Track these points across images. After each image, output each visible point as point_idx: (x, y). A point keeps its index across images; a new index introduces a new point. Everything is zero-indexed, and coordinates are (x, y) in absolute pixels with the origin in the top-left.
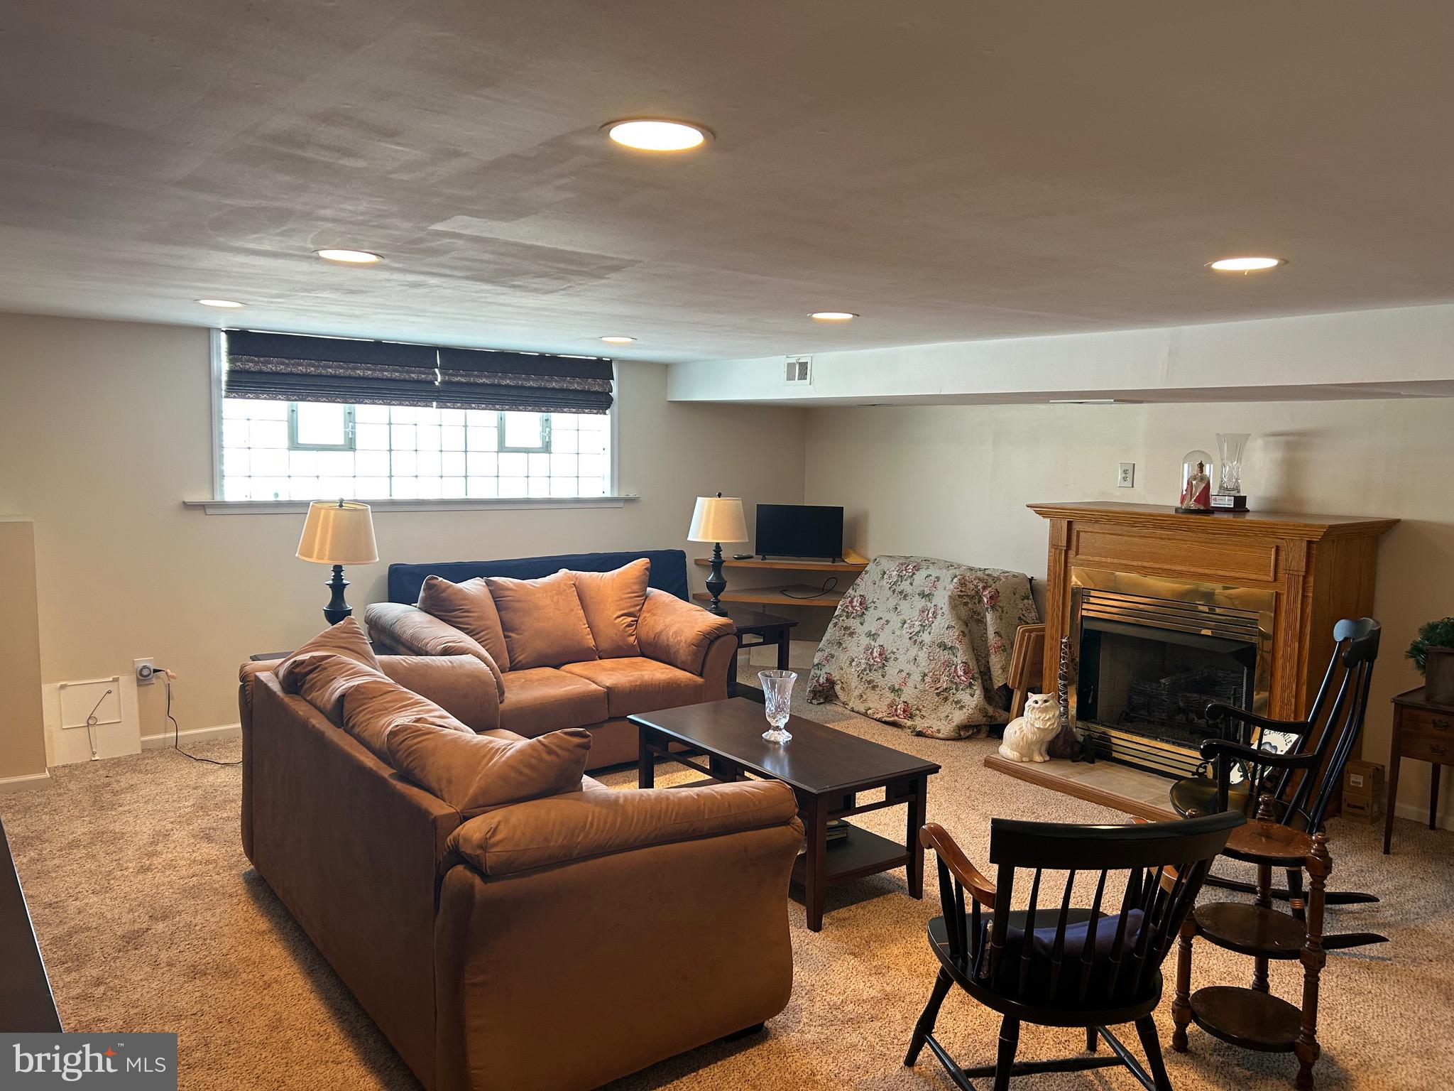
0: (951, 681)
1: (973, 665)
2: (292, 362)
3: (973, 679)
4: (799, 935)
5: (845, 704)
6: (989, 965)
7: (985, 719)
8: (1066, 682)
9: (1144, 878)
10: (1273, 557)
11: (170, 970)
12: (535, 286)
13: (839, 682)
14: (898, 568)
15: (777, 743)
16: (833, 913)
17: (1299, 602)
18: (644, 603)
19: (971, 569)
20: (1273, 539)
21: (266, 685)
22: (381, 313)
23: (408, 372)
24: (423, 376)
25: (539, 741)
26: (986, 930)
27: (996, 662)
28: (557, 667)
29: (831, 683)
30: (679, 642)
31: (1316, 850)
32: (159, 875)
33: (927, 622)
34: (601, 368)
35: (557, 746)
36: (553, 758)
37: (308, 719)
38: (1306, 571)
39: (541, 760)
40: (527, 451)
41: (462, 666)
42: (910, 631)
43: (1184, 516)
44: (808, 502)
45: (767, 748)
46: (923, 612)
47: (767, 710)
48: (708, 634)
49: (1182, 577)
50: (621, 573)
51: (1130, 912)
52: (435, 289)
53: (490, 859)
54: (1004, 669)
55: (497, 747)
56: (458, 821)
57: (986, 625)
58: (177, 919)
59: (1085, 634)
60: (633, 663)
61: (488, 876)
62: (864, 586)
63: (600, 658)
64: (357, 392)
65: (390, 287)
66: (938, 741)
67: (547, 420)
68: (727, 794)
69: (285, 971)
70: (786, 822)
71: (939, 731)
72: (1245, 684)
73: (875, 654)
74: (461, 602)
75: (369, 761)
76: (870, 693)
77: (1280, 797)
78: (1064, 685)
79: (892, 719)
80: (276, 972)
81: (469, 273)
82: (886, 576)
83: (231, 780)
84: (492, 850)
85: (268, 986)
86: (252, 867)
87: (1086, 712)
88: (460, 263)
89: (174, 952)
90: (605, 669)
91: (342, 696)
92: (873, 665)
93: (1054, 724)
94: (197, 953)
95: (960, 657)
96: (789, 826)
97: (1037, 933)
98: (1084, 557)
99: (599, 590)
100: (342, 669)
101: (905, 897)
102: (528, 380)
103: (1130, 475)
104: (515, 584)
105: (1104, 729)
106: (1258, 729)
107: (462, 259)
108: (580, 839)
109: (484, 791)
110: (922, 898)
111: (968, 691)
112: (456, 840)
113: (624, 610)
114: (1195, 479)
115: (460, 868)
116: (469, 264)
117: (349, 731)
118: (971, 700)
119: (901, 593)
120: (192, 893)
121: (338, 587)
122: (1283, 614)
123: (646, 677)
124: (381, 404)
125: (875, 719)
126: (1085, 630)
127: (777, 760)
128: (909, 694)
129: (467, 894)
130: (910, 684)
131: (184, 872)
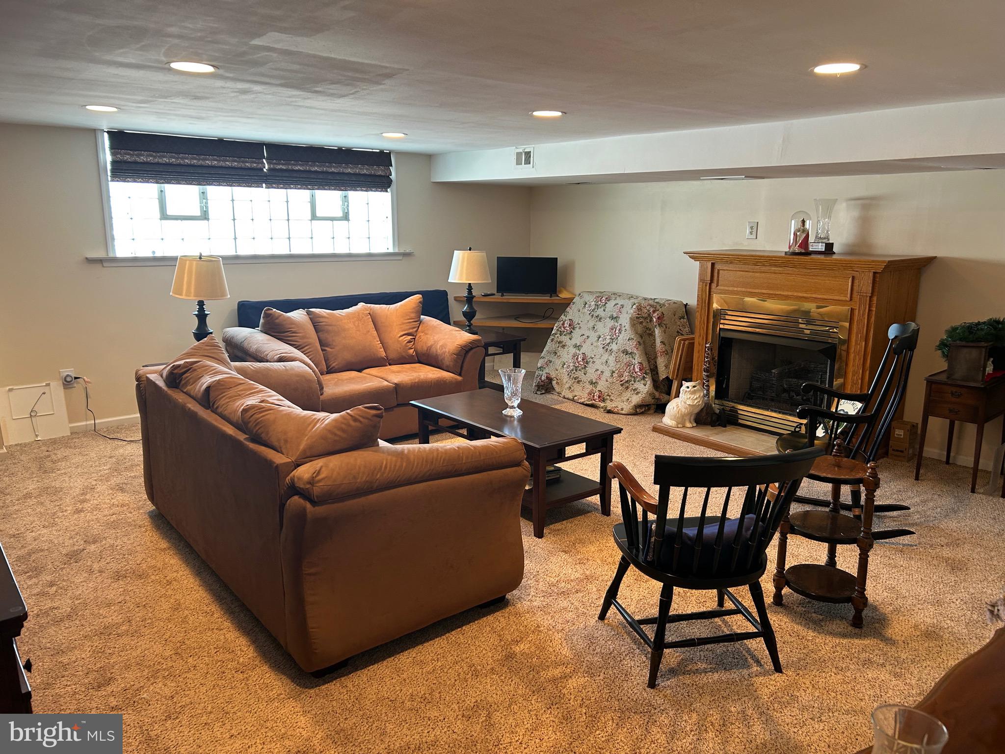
0: (631, 376)
1: (645, 364)
2: (158, 154)
3: (646, 373)
4: (528, 541)
5: (559, 393)
6: (654, 552)
7: (653, 400)
8: (708, 374)
9: (757, 493)
10: (850, 284)
11: (101, 575)
12: (331, 91)
13: (555, 379)
14: (595, 300)
15: (512, 417)
16: (551, 526)
17: (867, 314)
18: (419, 327)
19: (645, 299)
20: (851, 272)
21: (154, 382)
22: (220, 116)
23: (243, 162)
24: (255, 165)
25: (348, 413)
26: (651, 529)
27: (661, 362)
28: (360, 371)
29: (550, 379)
30: (444, 353)
31: (870, 473)
32: (89, 514)
33: (614, 336)
34: (382, 158)
35: (361, 416)
36: (358, 424)
37: (185, 404)
38: (872, 293)
39: (349, 425)
40: (332, 219)
41: (292, 369)
42: (603, 343)
43: (791, 257)
44: (533, 255)
45: (504, 421)
46: (612, 329)
47: (506, 395)
48: (464, 347)
49: (788, 299)
50: (402, 305)
51: (746, 516)
52: (259, 95)
53: (316, 490)
54: (667, 366)
55: (318, 418)
56: (293, 467)
57: (655, 337)
58: (104, 543)
59: (721, 341)
60: (412, 367)
61: (315, 502)
62: (572, 313)
63: (390, 365)
64: (208, 177)
65: (225, 93)
66: (622, 416)
67: (345, 197)
68: (478, 447)
69: (181, 573)
70: (518, 464)
71: (622, 409)
72: (828, 372)
73: (579, 359)
74: (290, 326)
75: (230, 430)
76: (576, 386)
77: (848, 444)
78: (707, 376)
79: (591, 402)
80: (175, 574)
81: (283, 81)
82: (587, 306)
83: (135, 452)
84: (317, 485)
85: (169, 583)
86: (154, 507)
87: (721, 393)
88: (276, 73)
89: (103, 563)
90: (394, 372)
91: (208, 388)
92: (578, 367)
93: (699, 401)
94: (119, 563)
95: (637, 359)
96: (520, 467)
97: (685, 530)
98: (722, 288)
99: (387, 317)
100: (207, 370)
101: (599, 515)
102: (331, 167)
103: (755, 230)
104: (328, 314)
105: (733, 404)
106: (836, 400)
107: (276, 69)
108: (378, 476)
109: (310, 447)
110: (610, 515)
111: (642, 382)
112: (292, 480)
113: (405, 331)
114: (799, 231)
115: (296, 498)
116: (282, 73)
117: (215, 411)
118: (644, 389)
119: (597, 317)
120: (114, 525)
121: (202, 316)
122: (855, 323)
123: (422, 377)
124: (225, 186)
125: (580, 403)
126: (722, 338)
127: (513, 429)
128: (602, 386)
129: (301, 515)
130: (603, 378)
131: (106, 512)
